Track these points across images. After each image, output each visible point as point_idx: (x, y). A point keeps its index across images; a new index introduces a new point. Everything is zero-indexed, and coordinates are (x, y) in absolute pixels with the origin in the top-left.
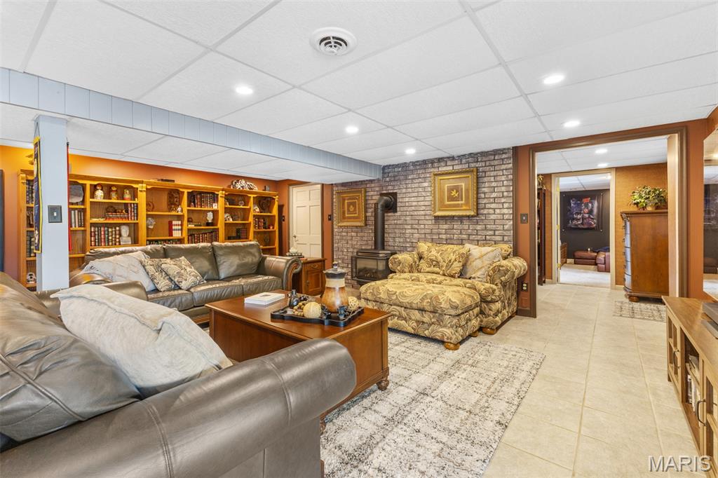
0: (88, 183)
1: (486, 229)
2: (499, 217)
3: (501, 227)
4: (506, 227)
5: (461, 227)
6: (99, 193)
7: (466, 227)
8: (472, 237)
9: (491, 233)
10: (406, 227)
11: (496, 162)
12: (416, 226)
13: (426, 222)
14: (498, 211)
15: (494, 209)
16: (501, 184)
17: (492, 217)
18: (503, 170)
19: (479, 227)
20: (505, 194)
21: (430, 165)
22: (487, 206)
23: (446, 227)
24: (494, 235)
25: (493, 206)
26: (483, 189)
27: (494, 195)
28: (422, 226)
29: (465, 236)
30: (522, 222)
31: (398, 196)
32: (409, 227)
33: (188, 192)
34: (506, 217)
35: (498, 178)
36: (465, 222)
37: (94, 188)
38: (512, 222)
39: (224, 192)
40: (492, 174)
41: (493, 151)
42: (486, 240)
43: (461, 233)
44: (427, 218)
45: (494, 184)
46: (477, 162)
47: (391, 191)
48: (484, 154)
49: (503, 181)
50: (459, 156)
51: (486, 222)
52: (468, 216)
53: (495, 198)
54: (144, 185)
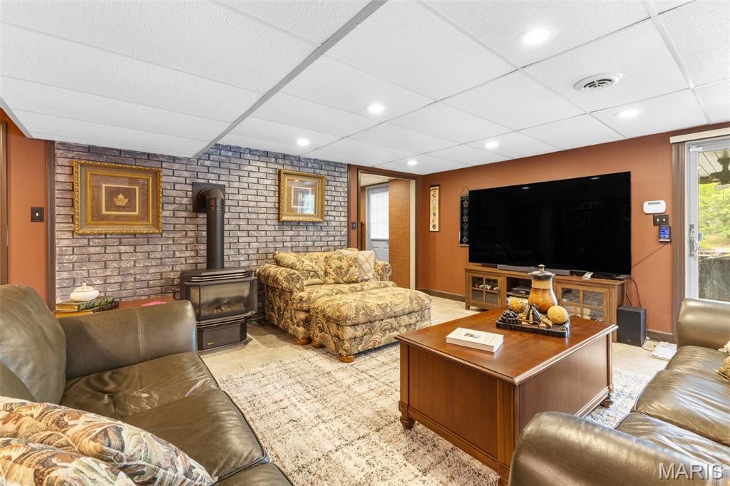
1: (328, 235)
2: (338, 224)
3: (339, 233)
4: (343, 233)
5: (306, 233)
7: (311, 233)
8: (316, 244)
9: (332, 238)
10: (239, 234)
11: (336, 174)
12: (255, 233)
13: (267, 228)
14: (337, 218)
15: (334, 217)
16: (339, 194)
17: (333, 223)
18: (341, 182)
19: (322, 234)
20: (342, 203)
21: (273, 160)
22: (330, 213)
23: (291, 233)
24: (334, 241)
25: (334, 213)
26: (326, 197)
27: (334, 204)
28: (263, 233)
29: (310, 243)
30: (353, 228)
31: (227, 190)
32: (244, 234)
34: (343, 224)
35: (338, 189)
36: (311, 228)
38: (346, 229)
40: (333, 184)
41: (335, 162)
42: (328, 245)
43: (306, 241)
44: (269, 222)
45: (334, 194)
46: (321, 169)
47: (214, 182)
48: (328, 163)
49: (341, 192)
50: (305, 159)
51: (328, 228)
52: (313, 222)
53: (335, 206)
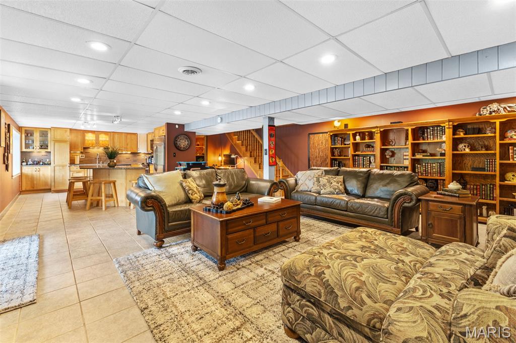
0: (351, 133)
6: (358, 138)
33: (412, 129)
37: (354, 135)
39: (451, 123)
54: (379, 129)
